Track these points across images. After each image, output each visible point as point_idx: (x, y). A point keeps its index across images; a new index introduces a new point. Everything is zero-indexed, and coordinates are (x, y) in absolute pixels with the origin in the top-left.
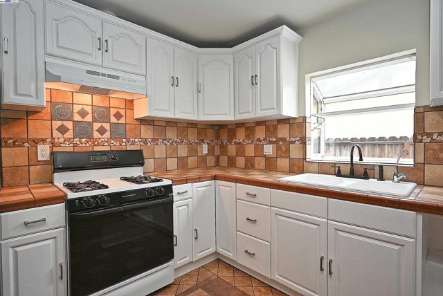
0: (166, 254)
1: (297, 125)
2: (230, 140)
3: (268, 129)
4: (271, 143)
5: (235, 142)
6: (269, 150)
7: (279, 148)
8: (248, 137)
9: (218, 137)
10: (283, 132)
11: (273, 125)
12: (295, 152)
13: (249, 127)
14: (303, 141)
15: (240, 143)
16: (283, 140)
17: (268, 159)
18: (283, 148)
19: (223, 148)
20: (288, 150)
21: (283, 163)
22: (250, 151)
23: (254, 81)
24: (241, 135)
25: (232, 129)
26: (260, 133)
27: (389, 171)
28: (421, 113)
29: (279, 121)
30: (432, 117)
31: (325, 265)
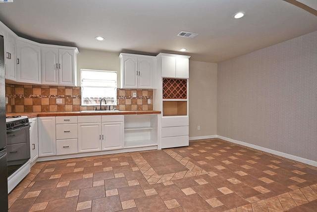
1: (78, 91)
2: (27, 96)
3: (59, 90)
4: (61, 97)
5: (32, 97)
6: (60, 101)
7: (66, 100)
8: (43, 94)
10: (69, 92)
11: (61, 90)
12: (75, 102)
13: (45, 89)
14: (80, 97)
15: (36, 97)
16: (69, 96)
17: (60, 107)
18: (68, 100)
19: (19, 100)
20: (72, 101)
21: (69, 108)
22: (46, 101)
23: (58, 66)
24: (37, 93)
25: (28, 89)
26: (53, 92)
27: (111, 108)
28: (119, 90)
29: (66, 87)
30: (121, 91)
31: (101, 137)
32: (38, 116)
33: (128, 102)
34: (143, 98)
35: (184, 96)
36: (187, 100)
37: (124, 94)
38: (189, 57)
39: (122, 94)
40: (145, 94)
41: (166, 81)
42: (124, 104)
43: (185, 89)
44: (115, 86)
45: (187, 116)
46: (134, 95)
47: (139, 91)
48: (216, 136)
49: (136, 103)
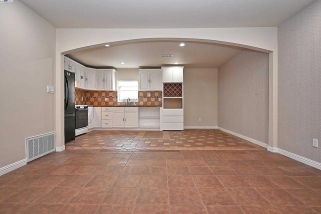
0: (85, 124)
1: (115, 93)
2: (91, 96)
3: (106, 94)
4: (107, 97)
5: (93, 97)
6: (106, 99)
8: (99, 95)
9: (85, 95)
10: (111, 94)
11: (107, 93)
12: (114, 100)
13: (99, 93)
14: (117, 97)
15: (96, 97)
16: (111, 97)
17: (106, 102)
18: (111, 98)
19: (88, 99)
20: (112, 100)
21: (111, 103)
22: (100, 100)
23: (104, 80)
24: (96, 95)
25: (92, 93)
26: (103, 94)
27: (134, 103)
28: (139, 92)
29: (110, 91)
30: (140, 93)
31: (124, 120)
32: (94, 107)
33: (145, 100)
34: (155, 97)
35: (181, 95)
36: (183, 98)
37: (142, 94)
38: (184, 67)
39: (141, 94)
40: (156, 94)
41: (165, 85)
42: (143, 101)
43: (181, 90)
44: (136, 89)
45: (183, 109)
46: (149, 95)
47: (152, 93)
48: (216, 127)
49: (150, 101)
